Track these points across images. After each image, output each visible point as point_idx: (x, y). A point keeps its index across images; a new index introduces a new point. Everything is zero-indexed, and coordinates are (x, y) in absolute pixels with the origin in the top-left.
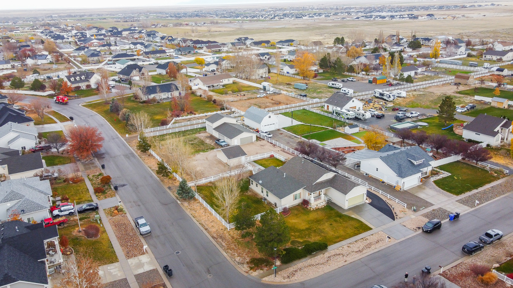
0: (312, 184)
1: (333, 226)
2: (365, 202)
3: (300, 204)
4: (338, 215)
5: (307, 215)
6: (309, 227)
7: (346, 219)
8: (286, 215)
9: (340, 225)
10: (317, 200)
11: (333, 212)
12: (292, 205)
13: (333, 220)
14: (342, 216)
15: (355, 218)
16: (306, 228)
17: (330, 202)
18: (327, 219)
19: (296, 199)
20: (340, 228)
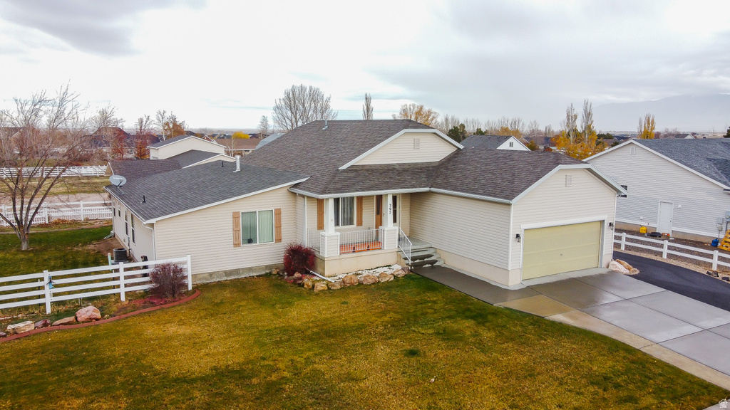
0: (335, 167)
1: (422, 360)
2: (611, 268)
3: (274, 273)
4: (469, 310)
5: (277, 306)
6: (248, 362)
7: (518, 328)
8: (158, 307)
9: (482, 357)
10: (357, 249)
11: (435, 299)
12: (227, 273)
13: (431, 331)
14: (490, 313)
15: (575, 327)
16: (215, 368)
17: (427, 266)
18: (394, 324)
19: (250, 241)
20: (478, 374)
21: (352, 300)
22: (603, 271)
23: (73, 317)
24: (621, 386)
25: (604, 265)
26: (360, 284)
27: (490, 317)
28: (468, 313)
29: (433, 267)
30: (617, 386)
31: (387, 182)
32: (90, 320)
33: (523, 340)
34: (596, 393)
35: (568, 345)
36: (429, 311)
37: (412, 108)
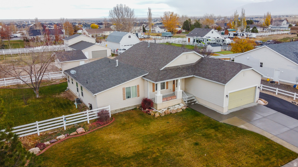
0: (158, 69)
1: (201, 147)
2: (259, 103)
3: (138, 108)
4: (211, 124)
5: (145, 125)
6: (144, 150)
7: (230, 132)
8: (103, 126)
9: (219, 145)
10: (168, 99)
11: (199, 120)
12: (121, 109)
13: (200, 135)
14: (219, 126)
15: (248, 131)
16: (134, 153)
17: (193, 104)
18: (187, 131)
19: (129, 97)
20: (219, 152)
21: (170, 121)
22: (256, 104)
23: (76, 132)
24: (265, 154)
25: (256, 101)
26: (171, 113)
27: (219, 128)
28: (212, 126)
29: (195, 104)
30: (264, 154)
31: (178, 74)
32: (82, 133)
33: (232, 137)
34: (257, 157)
35: (247, 138)
36: (198, 125)
37: (168, 13)
